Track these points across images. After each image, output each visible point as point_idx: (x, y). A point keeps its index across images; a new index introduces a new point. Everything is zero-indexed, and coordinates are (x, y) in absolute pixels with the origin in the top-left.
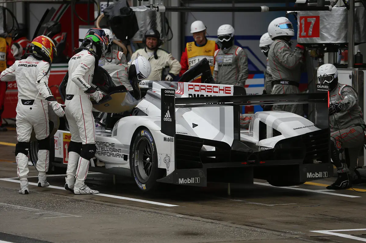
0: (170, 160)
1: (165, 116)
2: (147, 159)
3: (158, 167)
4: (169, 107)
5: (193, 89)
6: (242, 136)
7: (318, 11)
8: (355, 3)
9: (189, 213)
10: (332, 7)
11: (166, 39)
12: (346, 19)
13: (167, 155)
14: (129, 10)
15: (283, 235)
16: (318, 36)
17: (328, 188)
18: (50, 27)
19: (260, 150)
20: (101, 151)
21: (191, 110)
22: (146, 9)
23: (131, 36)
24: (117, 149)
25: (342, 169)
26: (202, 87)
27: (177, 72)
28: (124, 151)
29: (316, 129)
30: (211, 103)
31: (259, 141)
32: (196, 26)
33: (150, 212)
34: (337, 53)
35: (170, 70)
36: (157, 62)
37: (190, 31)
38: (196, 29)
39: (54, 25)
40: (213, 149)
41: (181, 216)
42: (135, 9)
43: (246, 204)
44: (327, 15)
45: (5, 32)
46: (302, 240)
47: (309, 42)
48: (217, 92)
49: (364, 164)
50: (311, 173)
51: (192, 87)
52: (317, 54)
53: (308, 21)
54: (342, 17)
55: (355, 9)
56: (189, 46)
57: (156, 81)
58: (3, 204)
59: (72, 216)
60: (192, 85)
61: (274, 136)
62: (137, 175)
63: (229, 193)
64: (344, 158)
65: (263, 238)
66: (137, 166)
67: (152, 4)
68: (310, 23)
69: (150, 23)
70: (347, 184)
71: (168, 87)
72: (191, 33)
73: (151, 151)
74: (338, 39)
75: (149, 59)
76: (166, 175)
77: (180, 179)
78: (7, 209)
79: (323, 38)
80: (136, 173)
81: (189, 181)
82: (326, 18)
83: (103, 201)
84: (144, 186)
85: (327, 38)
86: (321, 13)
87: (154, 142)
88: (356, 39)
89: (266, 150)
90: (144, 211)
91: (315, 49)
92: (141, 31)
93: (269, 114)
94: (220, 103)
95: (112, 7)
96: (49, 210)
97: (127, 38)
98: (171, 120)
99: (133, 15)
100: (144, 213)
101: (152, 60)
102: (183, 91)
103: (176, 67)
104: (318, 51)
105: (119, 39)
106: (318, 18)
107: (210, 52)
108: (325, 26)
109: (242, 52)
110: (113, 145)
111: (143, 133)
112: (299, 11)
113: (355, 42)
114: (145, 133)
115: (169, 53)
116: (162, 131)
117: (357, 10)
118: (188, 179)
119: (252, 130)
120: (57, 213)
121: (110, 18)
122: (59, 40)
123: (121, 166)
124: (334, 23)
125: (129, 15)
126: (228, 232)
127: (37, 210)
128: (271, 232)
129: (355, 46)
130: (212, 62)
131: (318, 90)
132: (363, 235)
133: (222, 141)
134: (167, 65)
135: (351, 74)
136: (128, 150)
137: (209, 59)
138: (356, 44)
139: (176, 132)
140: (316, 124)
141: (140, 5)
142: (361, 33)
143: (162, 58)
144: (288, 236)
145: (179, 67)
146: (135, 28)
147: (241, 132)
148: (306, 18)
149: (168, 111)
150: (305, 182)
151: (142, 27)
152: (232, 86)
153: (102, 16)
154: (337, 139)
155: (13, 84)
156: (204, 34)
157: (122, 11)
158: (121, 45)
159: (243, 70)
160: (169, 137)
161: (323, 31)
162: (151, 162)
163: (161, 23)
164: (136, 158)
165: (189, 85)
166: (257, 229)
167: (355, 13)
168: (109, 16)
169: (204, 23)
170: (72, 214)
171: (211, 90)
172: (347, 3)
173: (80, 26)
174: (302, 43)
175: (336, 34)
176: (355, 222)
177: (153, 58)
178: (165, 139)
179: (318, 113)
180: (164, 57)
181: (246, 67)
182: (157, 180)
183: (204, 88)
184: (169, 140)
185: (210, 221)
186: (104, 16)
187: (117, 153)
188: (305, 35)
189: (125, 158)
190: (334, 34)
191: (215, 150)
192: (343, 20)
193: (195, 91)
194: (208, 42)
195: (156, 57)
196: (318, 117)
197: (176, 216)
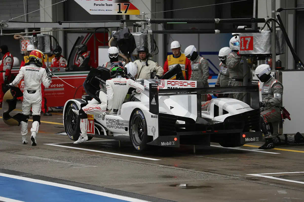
0: (155, 130)
1: (152, 101)
2: (140, 130)
3: (148, 135)
4: (154, 95)
5: (170, 84)
6: (202, 114)
7: (252, 33)
8: (276, 28)
9: (168, 164)
10: (261, 30)
11: (154, 53)
12: (270, 38)
13: (153, 127)
14: (130, 34)
15: (228, 177)
16: (252, 49)
17: (259, 148)
18: (80, 48)
19: (214, 124)
20: (110, 125)
21: (169, 97)
22: (141, 34)
23: (132, 51)
24: (121, 123)
25: (269, 135)
26: (176, 83)
27: (161, 74)
28: (125, 125)
29: (251, 109)
30: (182, 93)
31: (214, 117)
32: (174, 45)
33: (142, 163)
34: (265, 60)
35: (157, 73)
36: (147, 68)
37: (170, 47)
38: (174, 46)
39: (83, 47)
40: (184, 123)
41: (162, 166)
42: (134, 34)
43: (205, 159)
44: (258, 36)
45: (51, 51)
46: (240, 180)
47: (247, 54)
48: (186, 86)
49: (282, 133)
50: (248, 138)
51: (170, 83)
52: (252, 61)
53: (246, 40)
54: (268, 37)
55: (276, 32)
56: (169, 57)
57: (147, 79)
58: (47, 159)
59: (92, 166)
60: (170, 81)
61: (223, 114)
62: (134, 141)
63: (195, 151)
64: (269, 129)
65: (215, 179)
66: (134, 134)
67: (143, 29)
68: (247, 41)
69: (143, 43)
70: (272, 145)
71: (154, 83)
72: (171, 49)
73: (143, 125)
74: (265, 51)
75: (143, 66)
76: (153, 140)
77: (162, 143)
78: (50, 162)
79: (256, 51)
80: (134, 139)
81: (168, 144)
82: (257, 37)
83: (112, 157)
84: (138, 147)
85: (258, 50)
86: (254, 34)
87: (145, 118)
88: (277, 51)
89: (218, 123)
90: (138, 163)
91: (251, 58)
92: (138, 49)
93: (220, 100)
94: (188, 93)
95: (119, 33)
96: (77, 163)
97: (128, 53)
98: (155, 104)
99: (132, 38)
100: (139, 165)
101: (144, 66)
102: (164, 86)
103: (160, 71)
104: (253, 59)
105: (124, 54)
106: (252, 38)
107: (183, 62)
108: (257, 43)
109: (203, 61)
110: (118, 120)
111: (138, 112)
112: (240, 33)
113: (277, 53)
114: (139, 113)
115: (156, 62)
116: (150, 111)
117: (277, 32)
118: (167, 142)
119: (210, 111)
120: (82, 164)
121: (118, 40)
122: (86, 56)
123: (124, 135)
124: (262, 41)
125: (129, 38)
126: (192, 175)
127: (69, 162)
128: (221, 175)
129: (276, 56)
130: (184, 68)
131: (252, 84)
132: (280, 176)
133: (189, 117)
134: (155, 70)
135: (274, 74)
136: (128, 124)
137: (182, 66)
138: (277, 55)
139: (159, 111)
140: (251, 106)
141: (138, 31)
142: (280, 47)
143: (151, 65)
144: (232, 177)
145: (162, 71)
146: (134, 46)
147: (202, 112)
148: (244, 38)
149: (154, 98)
150: (244, 144)
151: (138, 46)
152: (196, 82)
153: (113, 39)
154: (264, 116)
155: (56, 85)
156: (179, 50)
157: (125, 35)
158: (125, 57)
159: (204, 72)
160: (155, 115)
161: (255, 46)
162: (143, 132)
163: (151, 43)
164: (133, 129)
165: (168, 81)
166: (211, 174)
167: (276, 34)
168: (117, 38)
169: (179, 43)
170: (92, 165)
171: (182, 85)
172: (271, 28)
173: (99, 47)
174: (242, 54)
175: (264, 48)
176: (276, 169)
177: (145, 65)
178: (152, 116)
179: (252, 99)
180: (152, 64)
181: (206, 70)
182: (147, 143)
183: (178, 83)
184: (154, 117)
185: (181, 169)
186: (114, 39)
187: (121, 126)
188: (244, 49)
189: (126, 129)
190: (262, 48)
191: (185, 123)
192: (268, 39)
193: (172, 85)
194: (181, 55)
195: (147, 65)
196: (252, 102)
197: (159, 166)
